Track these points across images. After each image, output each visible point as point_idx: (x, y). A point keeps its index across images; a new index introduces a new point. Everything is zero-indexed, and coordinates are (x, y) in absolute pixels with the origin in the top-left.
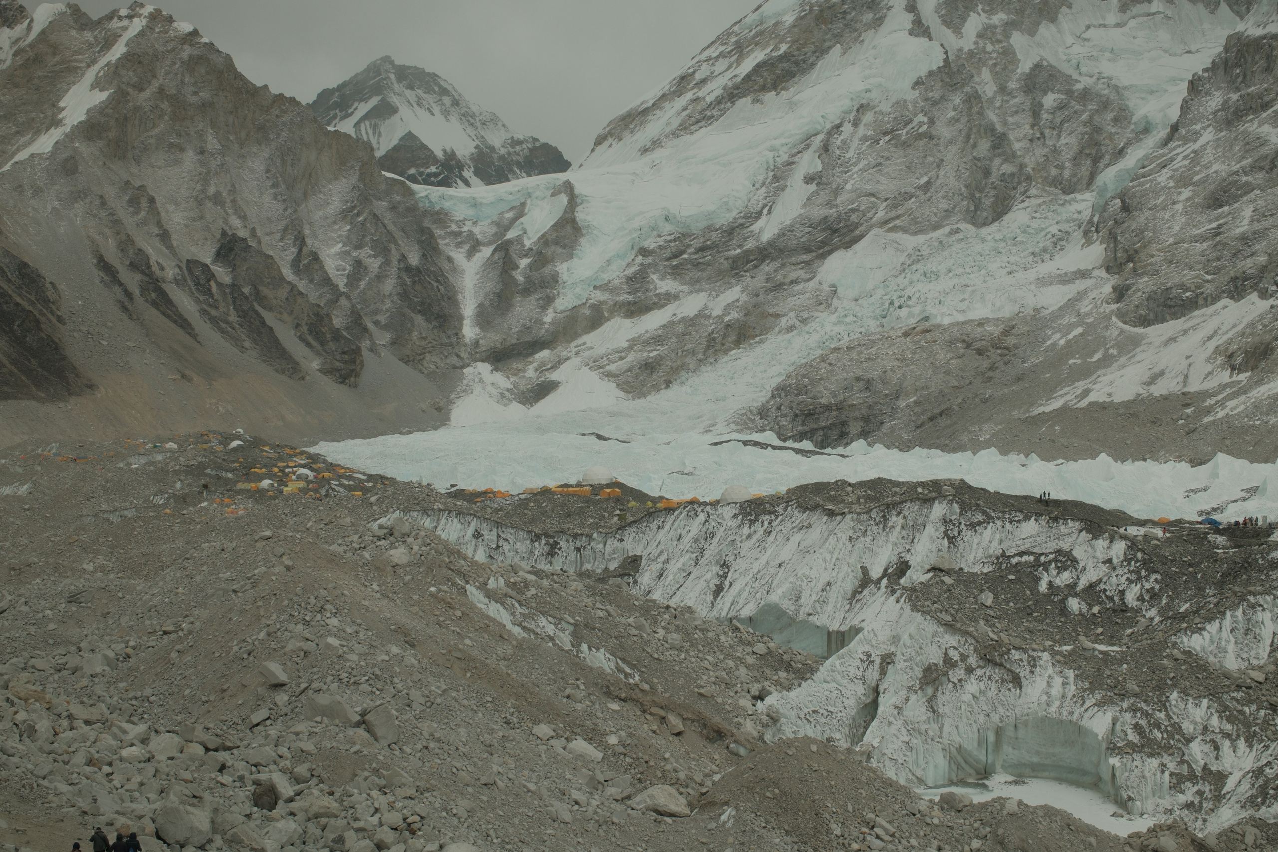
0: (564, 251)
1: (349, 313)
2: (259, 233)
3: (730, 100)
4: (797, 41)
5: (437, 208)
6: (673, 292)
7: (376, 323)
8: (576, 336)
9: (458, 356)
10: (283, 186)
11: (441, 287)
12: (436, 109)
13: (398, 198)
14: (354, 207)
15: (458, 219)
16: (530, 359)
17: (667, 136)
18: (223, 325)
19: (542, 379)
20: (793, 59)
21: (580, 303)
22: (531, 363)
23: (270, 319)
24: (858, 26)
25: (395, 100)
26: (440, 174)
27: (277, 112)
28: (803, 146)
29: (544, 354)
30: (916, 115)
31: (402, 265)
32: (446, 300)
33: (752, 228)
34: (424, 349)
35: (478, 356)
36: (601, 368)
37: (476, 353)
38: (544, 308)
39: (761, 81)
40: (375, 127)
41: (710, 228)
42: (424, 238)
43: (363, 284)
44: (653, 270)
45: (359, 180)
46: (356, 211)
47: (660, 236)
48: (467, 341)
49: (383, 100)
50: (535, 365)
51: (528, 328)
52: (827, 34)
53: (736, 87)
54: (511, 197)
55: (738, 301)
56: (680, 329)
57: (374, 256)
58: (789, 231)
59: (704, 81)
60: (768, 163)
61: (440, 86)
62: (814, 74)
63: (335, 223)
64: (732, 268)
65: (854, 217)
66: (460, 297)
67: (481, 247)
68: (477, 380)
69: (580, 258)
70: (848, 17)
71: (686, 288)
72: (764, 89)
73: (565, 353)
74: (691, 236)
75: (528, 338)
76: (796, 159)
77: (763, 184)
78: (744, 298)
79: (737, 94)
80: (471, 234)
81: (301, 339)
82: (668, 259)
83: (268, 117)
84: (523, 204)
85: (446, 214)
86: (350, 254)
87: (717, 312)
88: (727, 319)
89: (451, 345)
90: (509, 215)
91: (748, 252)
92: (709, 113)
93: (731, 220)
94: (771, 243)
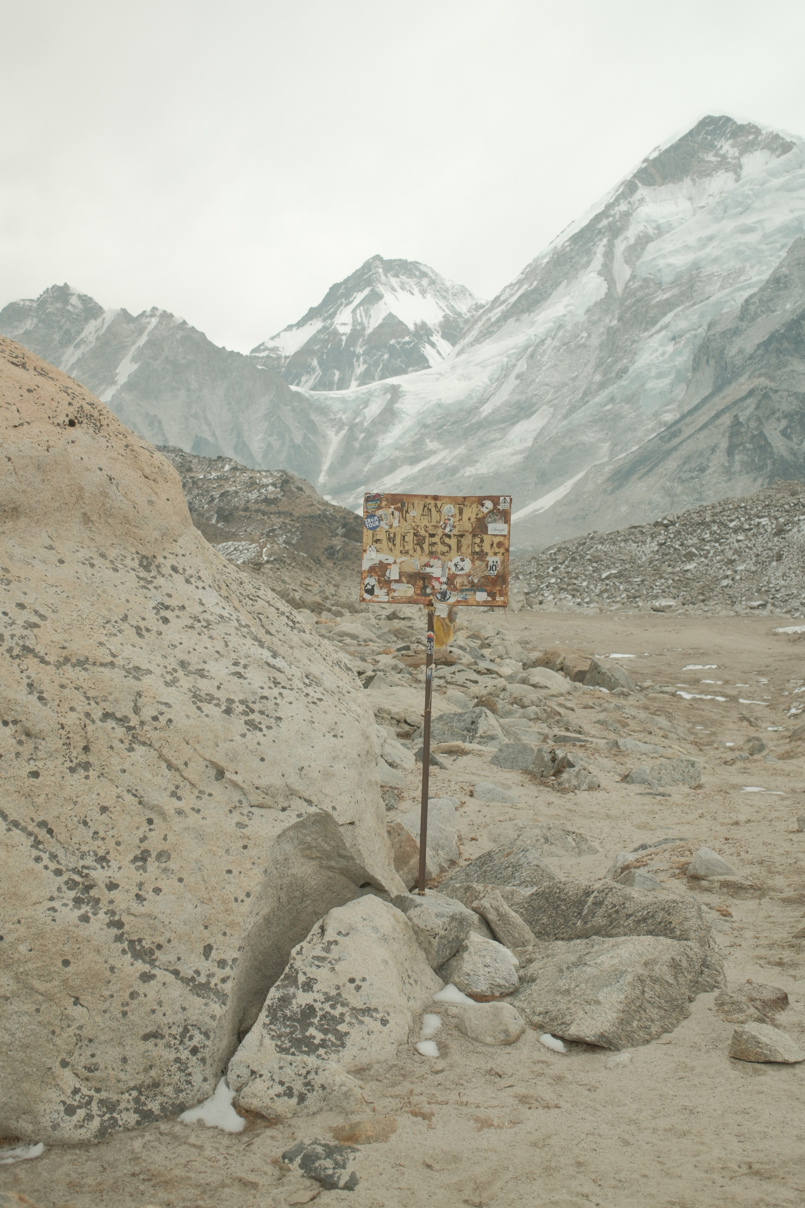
0: (384, 428)
2: (217, 435)
3: (504, 319)
4: (543, 279)
6: (435, 449)
10: (234, 403)
12: (416, 290)
13: (296, 404)
14: (271, 412)
20: (540, 291)
21: (386, 458)
24: (579, 266)
25: (381, 289)
26: (411, 342)
27: (230, 362)
28: (521, 355)
30: (582, 332)
33: (480, 409)
37: (324, 490)
39: (521, 307)
40: (367, 311)
41: (460, 410)
42: (308, 425)
44: (428, 436)
46: (271, 415)
47: (434, 416)
49: (372, 290)
51: (355, 475)
52: (560, 273)
53: (508, 311)
54: (363, 396)
57: (278, 440)
58: (497, 410)
59: (501, 303)
60: (504, 365)
61: (420, 271)
62: (550, 301)
64: (464, 435)
65: (534, 400)
66: (324, 459)
67: (343, 428)
69: (391, 432)
70: (574, 261)
71: (441, 446)
72: (523, 311)
74: (450, 415)
76: (515, 364)
77: (497, 379)
79: (508, 316)
80: (339, 420)
82: (437, 430)
83: (226, 365)
84: (369, 400)
90: (360, 407)
91: (474, 424)
93: (472, 404)
94: (485, 419)
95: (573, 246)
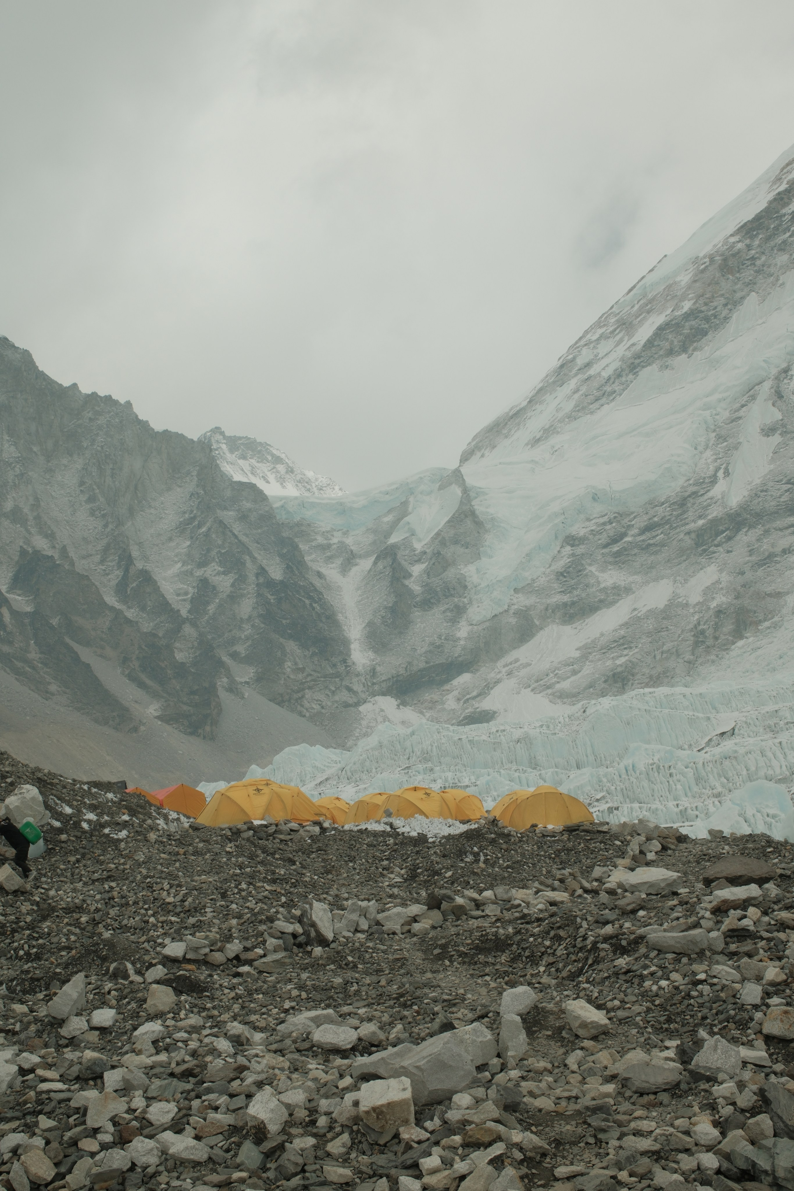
0: (466, 550)
1: (196, 644)
2: (72, 554)
3: (631, 371)
4: (702, 296)
5: (297, 518)
6: (623, 584)
7: (234, 656)
8: (501, 653)
9: (349, 689)
10: (102, 499)
11: (315, 605)
12: (271, 477)
13: (248, 505)
14: (194, 518)
15: (324, 530)
16: (447, 687)
17: (561, 421)
18: (19, 664)
19: (470, 710)
20: (701, 315)
21: (501, 610)
22: (449, 691)
23: (86, 654)
24: (772, 270)
27: (90, 415)
28: (745, 398)
29: (465, 678)
31: (261, 580)
32: (324, 620)
33: (710, 494)
34: (302, 683)
35: (376, 687)
36: (548, 687)
37: (374, 684)
38: (454, 621)
39: (666, 345)
41: (652, 503)
42: (285, 551)
43: (211, 608)
44: (589, 561)
45: (198, 486)
46: (196, 523)
47: (589, 520)
48: (360, 668)
50: (455, 693)
51: (438, 647)
52: (736, 284)
53: (638, 356)
54: (388, 497)
55: (718, 582)
56: (650, 625)
57: (224, 573)
58: (762, 491)
59: (588, 365)
60: (706, 422)
61: (273, 455)
62: (731, 327)
63: (170, 539)
64: (698, 545)
66: (340, 617)
67: (358, 560)
68: (380, 719)
69: (491, 557)
70: (758, 263)
71: (637, 578)
72: (671, 353)
73: (492, 675)
74: (629, 515)
75: (441, 660)
76: (741, 413)
77: (707, 447)
78: (725, 578)
79: (639, 364)
80: (342, 546)
81: (132, 678)
82: (606, 546)
83: (80, 422)
84: (405, 504)
85: (309, 525)
86: (192, 574)
87: (695, 598)
88: (713, 604)
89: (338, 675)
90: (389, 518)
91: (715, 522)
92: (608, 389)
93: (678, 489)
94: (744, 507)
95: (748, 241)
